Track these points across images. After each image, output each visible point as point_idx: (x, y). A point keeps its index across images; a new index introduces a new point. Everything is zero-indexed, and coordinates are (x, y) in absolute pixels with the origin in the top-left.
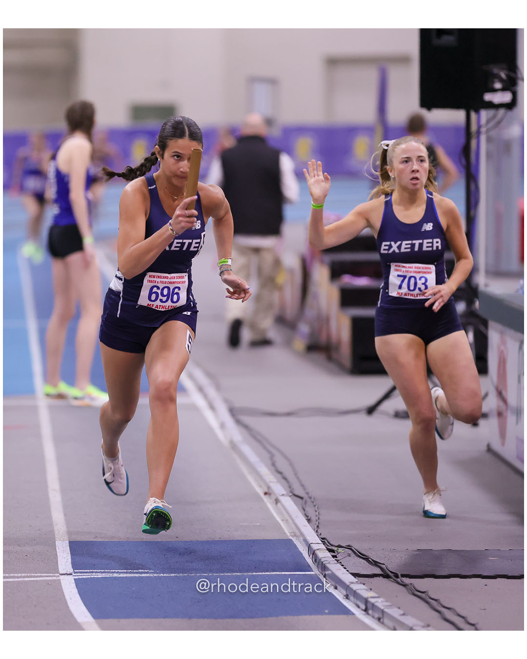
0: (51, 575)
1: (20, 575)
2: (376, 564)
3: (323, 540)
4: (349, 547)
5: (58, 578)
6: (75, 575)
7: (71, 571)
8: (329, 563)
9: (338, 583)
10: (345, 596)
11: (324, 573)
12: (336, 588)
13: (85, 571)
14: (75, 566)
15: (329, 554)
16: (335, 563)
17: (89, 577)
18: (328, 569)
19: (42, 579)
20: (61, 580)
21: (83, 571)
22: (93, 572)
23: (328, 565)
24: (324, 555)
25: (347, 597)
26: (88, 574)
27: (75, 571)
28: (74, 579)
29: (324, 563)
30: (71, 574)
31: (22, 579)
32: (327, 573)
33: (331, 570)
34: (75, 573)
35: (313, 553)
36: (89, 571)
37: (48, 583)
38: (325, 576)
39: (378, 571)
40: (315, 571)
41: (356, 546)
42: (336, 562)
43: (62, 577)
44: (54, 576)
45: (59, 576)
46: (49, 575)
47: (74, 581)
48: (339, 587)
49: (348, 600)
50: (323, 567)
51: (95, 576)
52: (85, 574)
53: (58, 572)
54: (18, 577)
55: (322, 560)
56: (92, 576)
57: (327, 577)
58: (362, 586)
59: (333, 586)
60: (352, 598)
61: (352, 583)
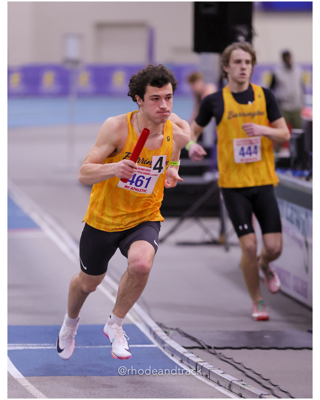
2: (194, 339)
3: (160, 325)
4: (177, 329)
8: (166, 340)
9: (174, 352)
10: (180, 361)
11: (163, 345)
12: (173, 356)
15: (164, 334)
18: (166, 343)
24: (160, 333)
25: (181, 361)
29: (163, 339)
32: (165, 345)
33: (168, 344)
35: (154, 334)
38: (164, 348)
40: (156, 344)
42: (170, 339)
48: (174, 355)
49: (182, 364)
50: (162, 342)
51: (18, 349)
55: (161, 338)
57: (165, 349)
58: (191, 355)
59: (170, 354)
60: (185, 362)
61: (185, 353)
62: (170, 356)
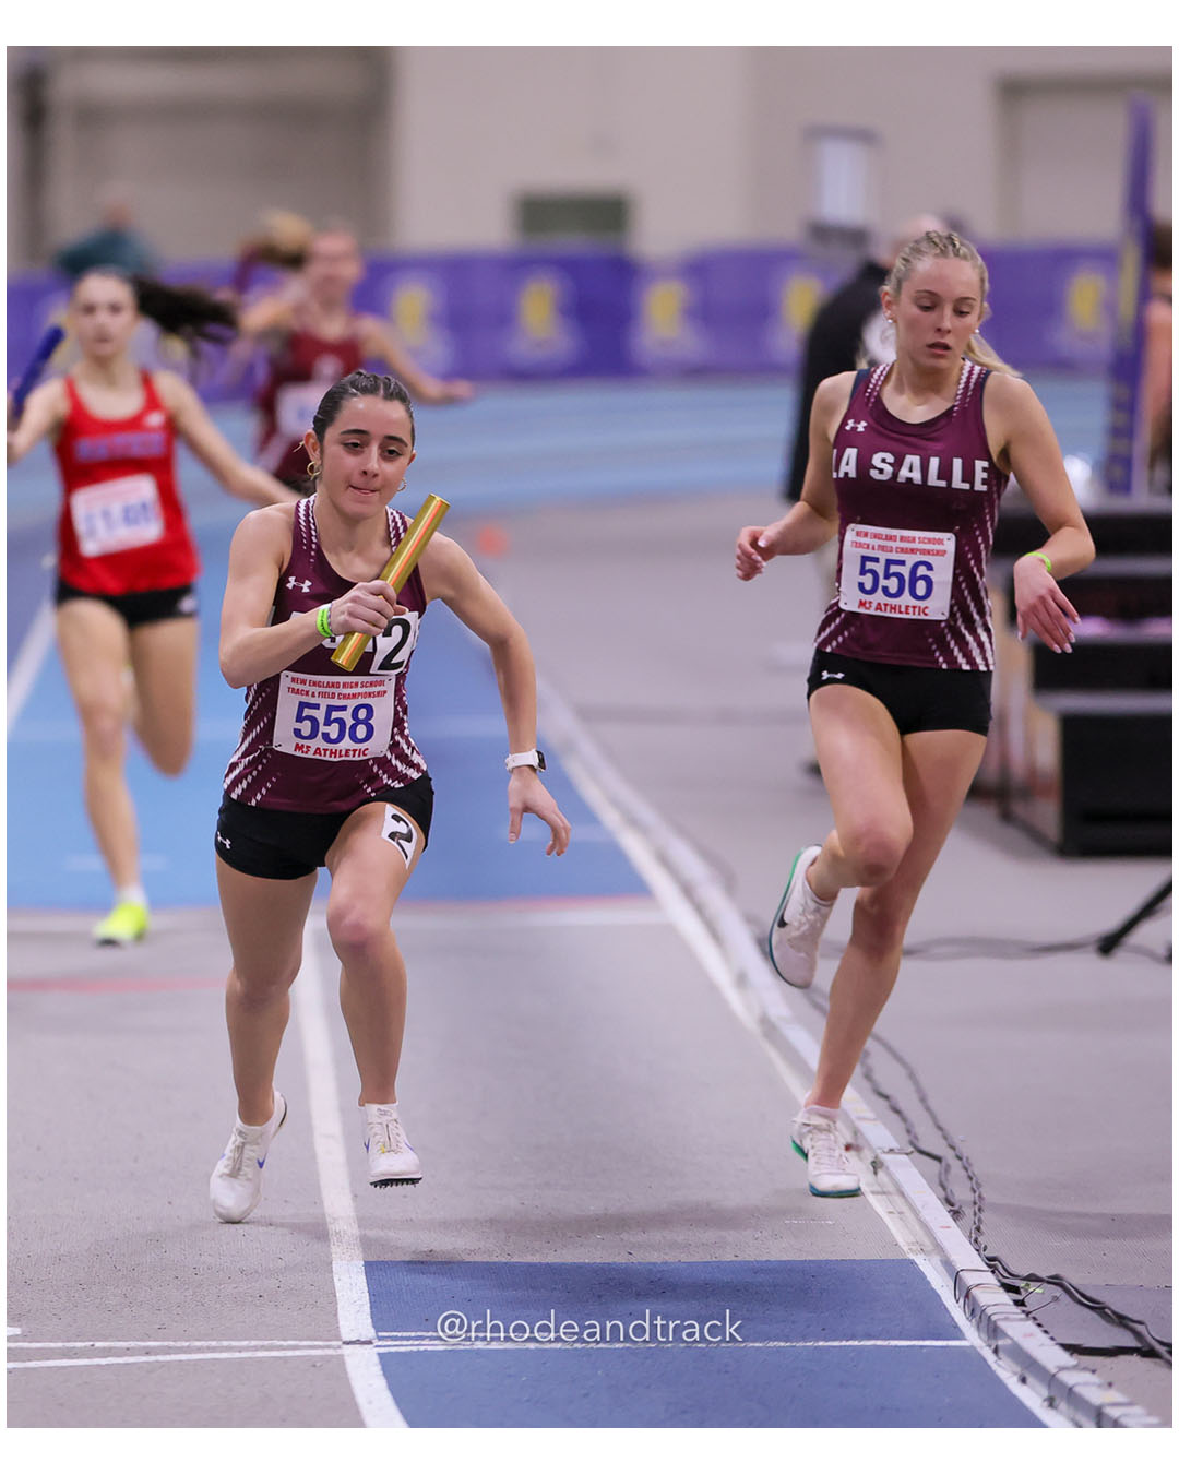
0: (321, 1343)
1: (245, 1343)
2: (1121, 1320)
3: (992, 1263)
4: (1056, 1281)
5: (339, 1352)
6: (380, 1343)
7: (369, 1333)
8: (1006, 1319)
9: (1029, 1367)
10: (1044, 1400)
11: (993, 1343)
12: (1023, 1380)
13: (405, 1334)
14: (379, 1321)
15: (1006, 1298)
16: (1021, 1320)
17: (415, 1349)
18: (1005, 1335)
19: (298, 1353)
20: (346, 1358)
21: (399, 1334)
22: (422, 1338)
23: (1002, 1324)
24: (993, 1298)
25: (1050, 1403)
26: (410, 1342)
27: (380, 1334)
28: (379, 1354)
29: (994, 1318)
30: (370, 1342)
31: (249, 1354)
32: (1000, 1343)
33: (1012, 1339)
34: (380, 1339)
35: (966, 1294)
36: (413, 1334)
37: (313, 1363)
38: (996, 1351)
39: (1128, 1341)
40: (973, 1338)
41: (1074, 1278)
42: (1023, 1316)
43: (347, 1350)
44: (328, 1347)
45: (339, 1347)
46: (316, 1343)
47: (376, 1359)
48: (1030, 1380)
49: (1052, 1412)
50: (992, 1330)
51: (429, 1348)
52: (405, 1343)
53: (338, 1338)
54: (240, 1350)
55: (989, 1311)
56: (422, 1348)
57: (1001, 1354)
58: (1087, 1376)
59: (1015, 1373)
60: (1063, 1406)
61: (1062, 1369)
62: (1012, 1383)
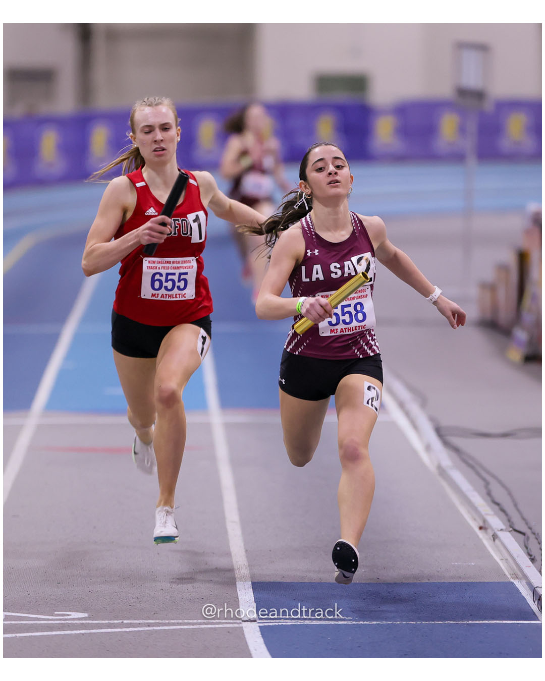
0: (232, 621)
1: (195, 621)
5: (241, 625)
6: (260, 621)
17: (277, 624)
19: (221, 626)
20: (244, 628)
28: (259, 626)
30: (255, 621)
31: (197, 626)
35: (539, 599)
37: (228, 631)
43: (244, 624)
44: (235, 623)
46: (228, 621)
47: (258, 629)
51: (284, 624)
52: (272, 621)
54: (193, 624)
